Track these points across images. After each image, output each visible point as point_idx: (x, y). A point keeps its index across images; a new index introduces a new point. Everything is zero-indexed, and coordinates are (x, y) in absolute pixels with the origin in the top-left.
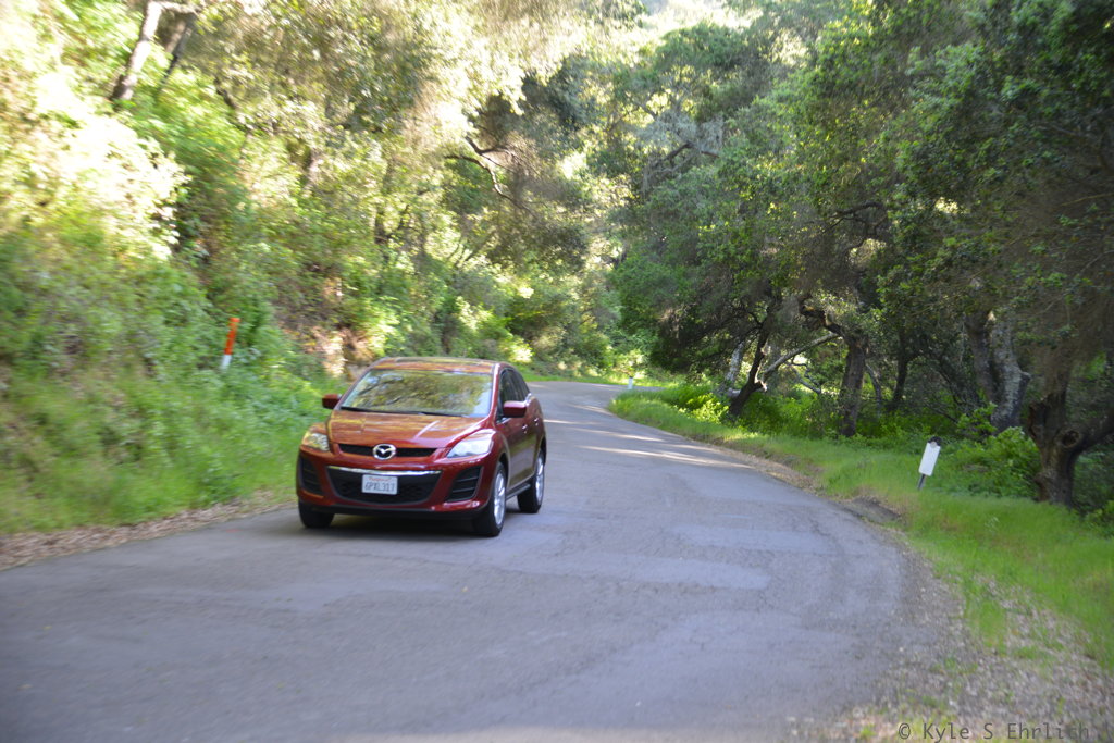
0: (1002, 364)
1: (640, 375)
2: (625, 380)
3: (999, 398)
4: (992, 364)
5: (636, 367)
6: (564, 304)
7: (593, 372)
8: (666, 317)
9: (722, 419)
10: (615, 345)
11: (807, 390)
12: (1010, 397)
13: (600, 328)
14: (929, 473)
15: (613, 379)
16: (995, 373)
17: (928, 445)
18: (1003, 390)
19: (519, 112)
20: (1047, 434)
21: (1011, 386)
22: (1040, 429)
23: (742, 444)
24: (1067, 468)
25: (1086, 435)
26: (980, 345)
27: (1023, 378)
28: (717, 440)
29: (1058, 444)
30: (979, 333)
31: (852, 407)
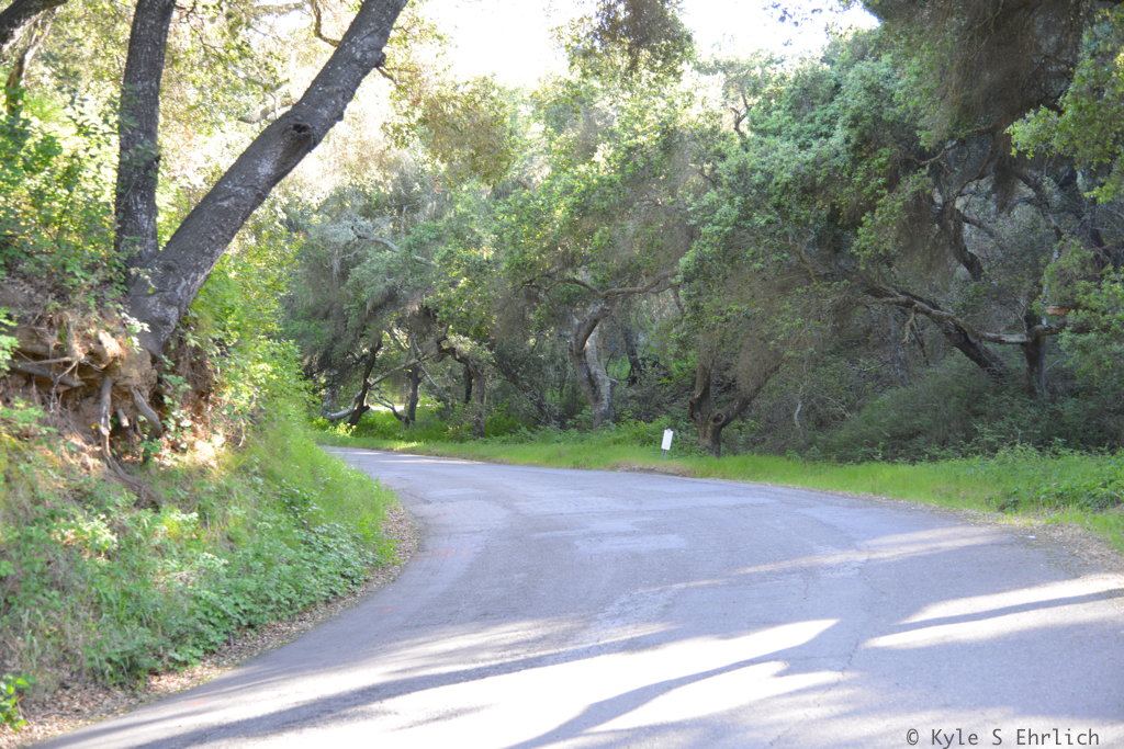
0: (596, 374)
3: (597, 399)
4: (589, 375)
12: (605, 397)
16: (592, 381)
18: (600, 393)
20: (702, 418)
21: (605, 389)
22: (698, 415)
23: (412, 451)
24: (717, 438)
25: (727, 415)
26: (581, 363)
27: (612, 382)
28: (390, 450)
29: (712, 423)
30: (580, 354)
31: (480, 416)
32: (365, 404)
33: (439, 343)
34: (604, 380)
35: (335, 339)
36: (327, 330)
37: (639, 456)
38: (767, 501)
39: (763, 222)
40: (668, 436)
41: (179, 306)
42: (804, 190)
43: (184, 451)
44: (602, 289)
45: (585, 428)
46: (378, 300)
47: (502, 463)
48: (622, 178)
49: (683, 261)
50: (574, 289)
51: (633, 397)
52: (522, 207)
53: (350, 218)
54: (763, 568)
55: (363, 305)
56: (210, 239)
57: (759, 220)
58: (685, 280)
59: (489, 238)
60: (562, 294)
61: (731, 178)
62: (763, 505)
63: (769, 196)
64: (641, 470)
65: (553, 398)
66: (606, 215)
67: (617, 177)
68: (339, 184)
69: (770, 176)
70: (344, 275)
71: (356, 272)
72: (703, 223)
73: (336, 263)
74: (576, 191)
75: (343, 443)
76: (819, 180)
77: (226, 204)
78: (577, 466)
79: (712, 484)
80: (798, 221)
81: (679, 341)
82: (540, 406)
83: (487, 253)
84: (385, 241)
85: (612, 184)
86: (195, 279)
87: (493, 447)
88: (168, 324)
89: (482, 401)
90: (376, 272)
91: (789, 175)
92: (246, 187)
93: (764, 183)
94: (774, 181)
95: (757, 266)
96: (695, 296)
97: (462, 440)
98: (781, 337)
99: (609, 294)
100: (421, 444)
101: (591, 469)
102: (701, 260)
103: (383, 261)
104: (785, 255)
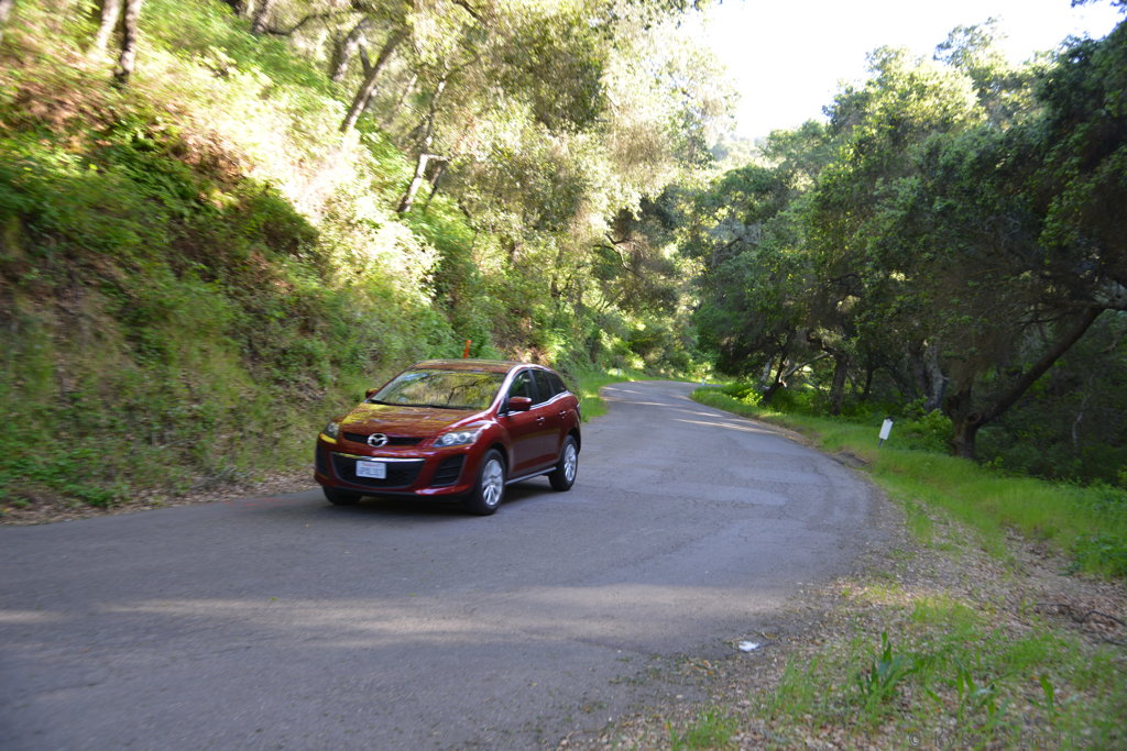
0: (932, 372)
1: (709, 377)
2: (700, 380)
3: (929, 394)
4: (925, 372)
5: (707, 372)
6: (663, 334)
7: (681, 375)
8: (725, 342)
9: (758, 404)
10: (694, 359)
11: (811, 387)
12: (936, 393)
13: (685, 349)
14: (886, 438)
15: (693, 379)
16: (927, 379)
17: (885, 421)
18: (932, 388)
19: (638, 219)
20: (958, 415)
21: (937, 385)
22: (954, 412)
24: (971, 436)
25: (984, 416)
26: (919, 361)
27: (945, 381)
29: (966, 421)
30: (917, 351)
32: (780, 381)
34: (937, 378)
40: (887, 426)
64: (848, 455)
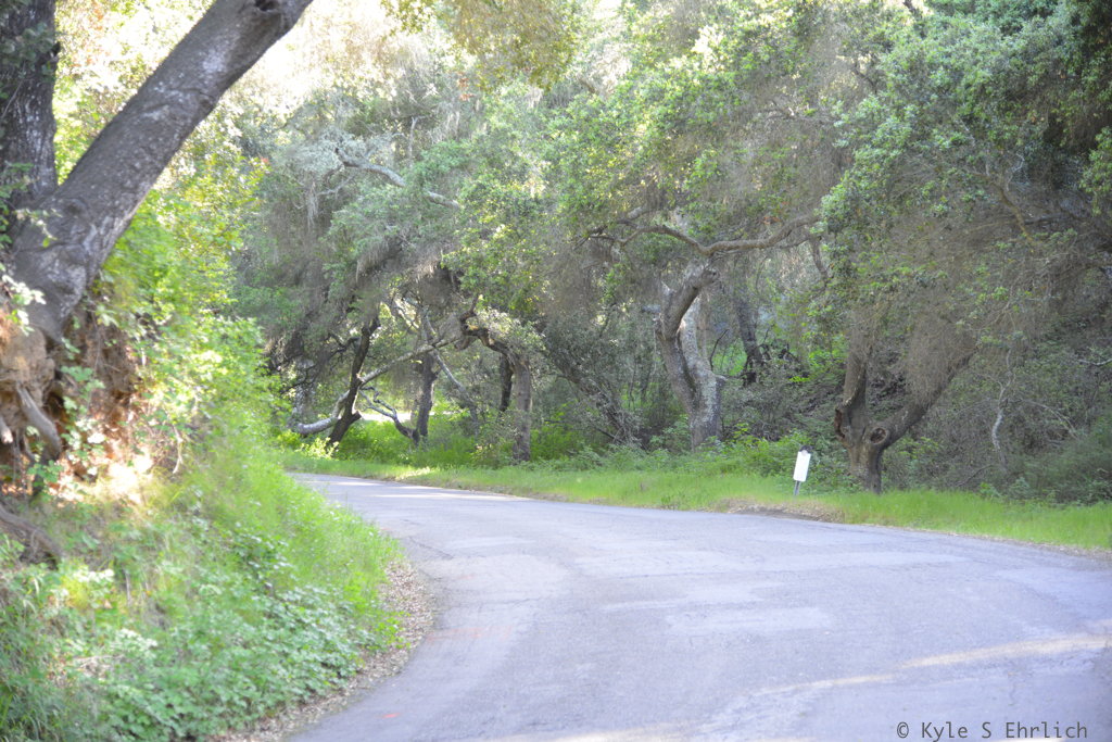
0: (695, 368)
3: (697, 405)
4: (686, 370)
12: (709, 402)
16: (689, 378)
17: (799, 453)
18: (701, 396)
20: (854, 435)
21: (708, 391)
22: (847, 429)
23: (423, 481)
24: (875, 464)
25: (892, 431)
26: (674, 352)
27: (718, 380)
28: (390, 479)
29: (868, 442)
30: (672, 338)
31: (524, 429)
32: (354, 412)
33: (463, 321)
34: (707, 378)
35: (311, 315)
36: (298, 301)
37: (761, 492)
38: (952, 559)
39: (947, 144)
40: (803, 461)
41: (87, 266)
42: (1009, 95)
43: (93, 479)
44: (705, 241)
45: (679, 448)
46: (374, 257)
47: (555, 499)
48: (736, 77)
49: (827, 201)
50: (664, 241)
51: (750, 403)
52: (587, 120)
53: (333, 136)
54: (946, 659)
55: (351, 264)
56: (133, 167)
57: (942, 140)
58: (830, 229)
59: (538, 166)
60: (646, 249)
61: (899, 77)
62: (947, 565)
63: (956, 104)
64: (763, 510)
65: (631, 405)
66: (712, 132)
67: (729, 76)
68: (317, 86)
69: (957, 74)
70: (324, 221)
71: (342, 216)
72: (858, 144)
73: (312, 203)
74: (668, 96)
75: (323, 469)
76: (1032, 80)
77: (156, 115)
78: (667, 505)
79: (869, 533)
80: (999, 142)
81: (820, 320)
82: (612, 415)
83: (535, 188)
84: (384, 171)
85: (721, 86)
86: (110, 227)
87: (542, 475)
88: (71, 292)
89: (526, 408)
90: (371, 216)
91: (987, 73)
92: (185, 92)
93: (949, 85)
94: (963, 82)
95: (939, 208)
96: (845, 253)
97: (496, 465)
98: (973, 315)
99: (715, 249)
100: (436, 471)
101: (688, 509)
102: (854, 199)
103: (381, 199)
104: (980, 192)
